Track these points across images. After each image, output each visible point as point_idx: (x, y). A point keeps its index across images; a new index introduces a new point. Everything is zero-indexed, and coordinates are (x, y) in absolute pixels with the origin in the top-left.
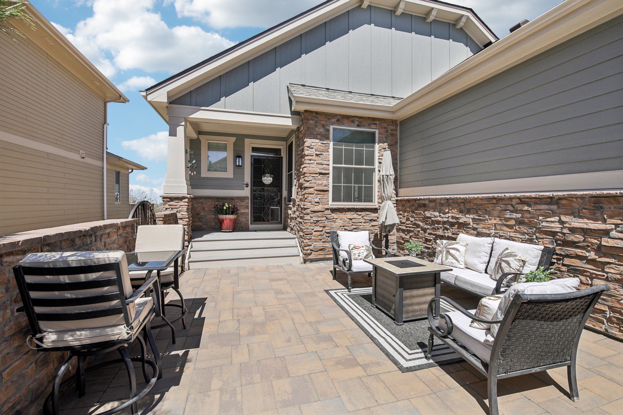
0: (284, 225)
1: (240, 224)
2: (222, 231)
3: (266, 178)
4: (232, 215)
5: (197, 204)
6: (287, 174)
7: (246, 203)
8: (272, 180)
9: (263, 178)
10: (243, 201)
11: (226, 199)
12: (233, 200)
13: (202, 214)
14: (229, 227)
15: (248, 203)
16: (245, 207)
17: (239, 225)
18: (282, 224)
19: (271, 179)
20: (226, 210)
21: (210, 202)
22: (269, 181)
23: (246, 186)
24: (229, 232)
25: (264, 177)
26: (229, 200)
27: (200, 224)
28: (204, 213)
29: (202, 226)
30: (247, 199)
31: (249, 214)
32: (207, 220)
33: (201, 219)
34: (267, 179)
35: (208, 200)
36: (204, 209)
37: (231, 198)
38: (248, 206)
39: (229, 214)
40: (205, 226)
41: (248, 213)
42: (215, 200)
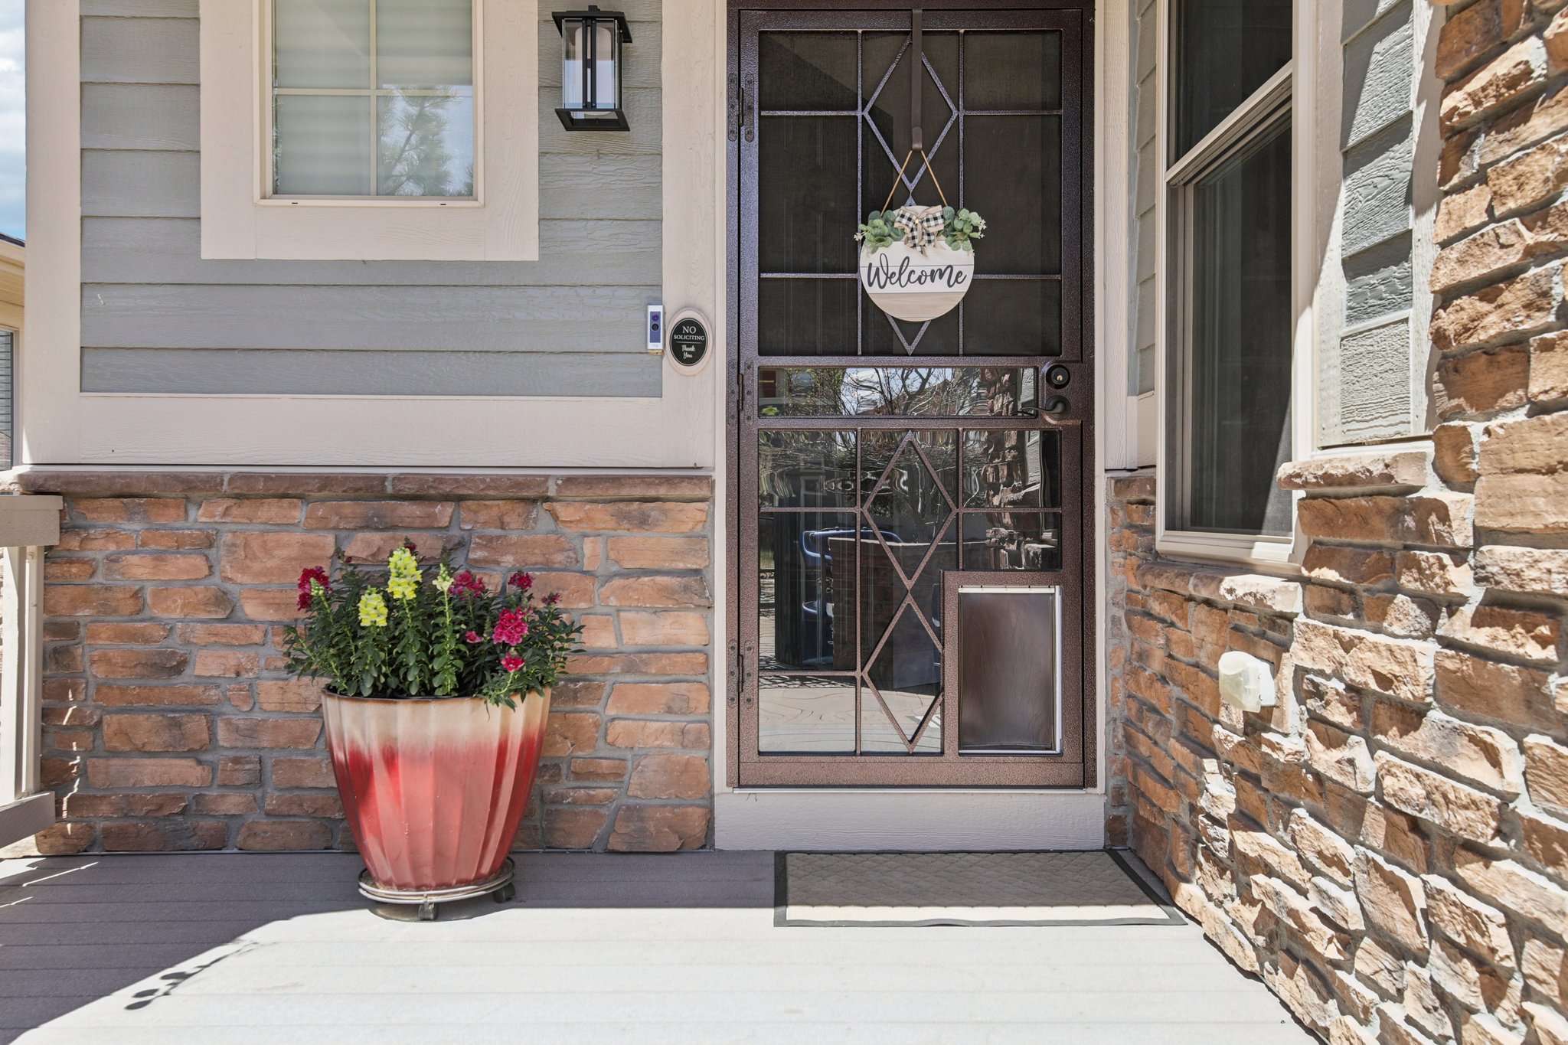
0: (1117, 797)
1: (618, 775)
2: (366, 890)
3: (896, 252)
4: (465, 705)
5: (159, 556)
6: (1163, 176)
7: (677, 542)
8: (969, 272)
9: (867, 258)
10: (643, 522)
11: (460, 499)
12: (540, 511)
13: (206, 664)
14: (439, 854)
15: (701, 539)
16: (667, 592)
17: (602, 791)
18: (1087, 780)
19: (964, 259)
20: (391, 636)
21: (297, 536)
22: (940, 285)
23: (678, 353)
24: (442, 912)
25: (881, 239)
26: (497, 508)
27: (184, 772)
28: (234, 658)
29: (199, 798)
30: (686, 491)
31: (708, 663)
32: (253, 731)
33: (196, 725)
34: (920, 263)
35: (271, 511)
36: (224, 603)
37: (517, 483)
38: (699, 575)
39: (427, 692)
40: (232, 803)
41: (705, 652)
42: (349, 508)
